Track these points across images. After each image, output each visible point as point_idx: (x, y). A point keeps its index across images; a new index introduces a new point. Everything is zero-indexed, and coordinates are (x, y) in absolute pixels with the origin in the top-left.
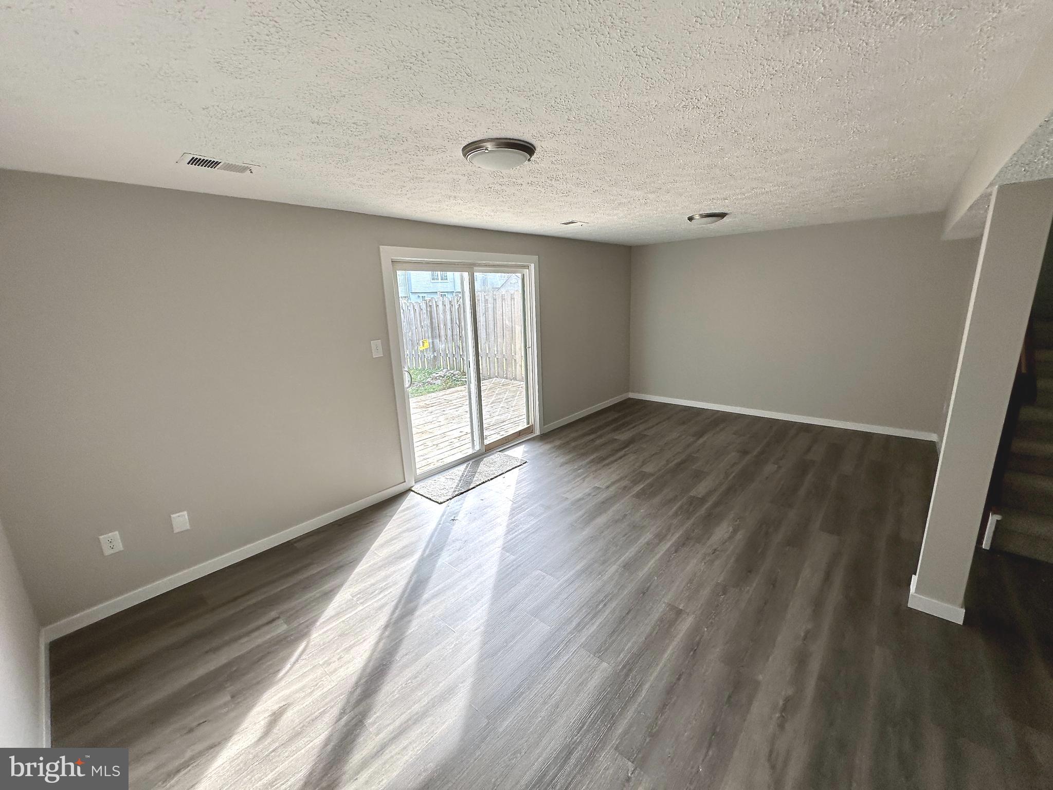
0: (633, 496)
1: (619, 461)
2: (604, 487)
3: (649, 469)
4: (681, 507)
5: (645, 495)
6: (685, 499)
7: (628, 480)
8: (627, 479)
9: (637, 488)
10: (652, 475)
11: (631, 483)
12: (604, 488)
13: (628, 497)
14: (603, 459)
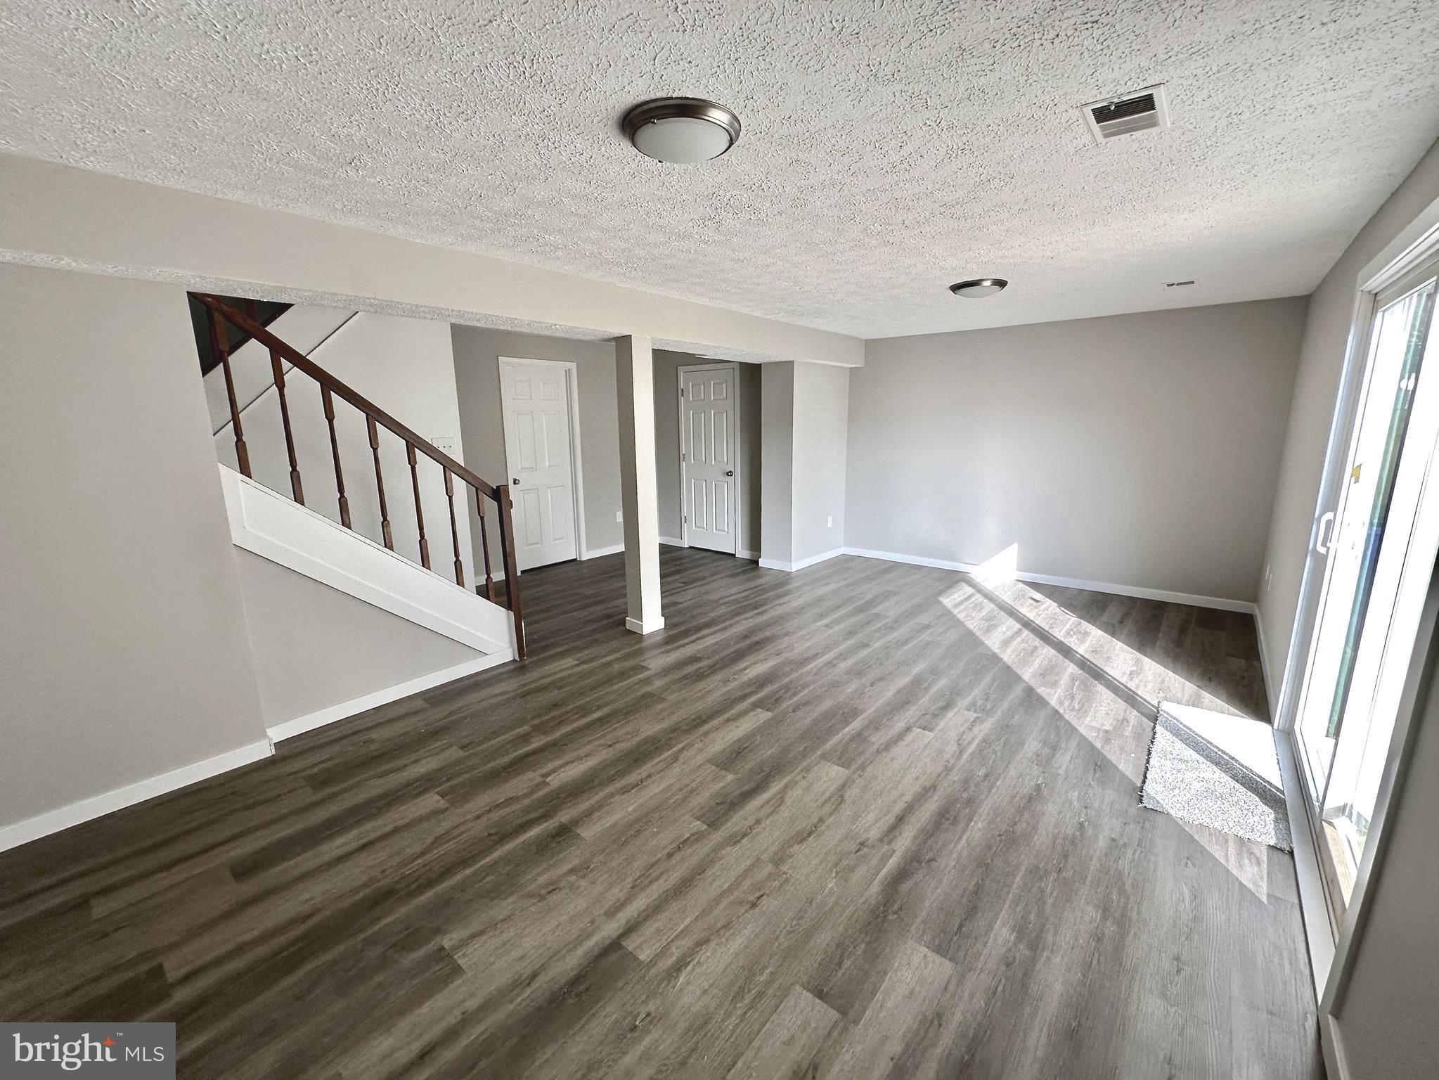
0: (864, 711)
1: (899, 807)
2: (917, 730)
3: (831, 775)
4: (795, 694)
5: (844, 713)
6: (784, 705)
7: (874, 743)
8: (875, 747)
9: (856, 725)
10: (824, 757)
11: (866, 738)
12: (914, 729)
13: (870, 711)
14: (946, 818)
